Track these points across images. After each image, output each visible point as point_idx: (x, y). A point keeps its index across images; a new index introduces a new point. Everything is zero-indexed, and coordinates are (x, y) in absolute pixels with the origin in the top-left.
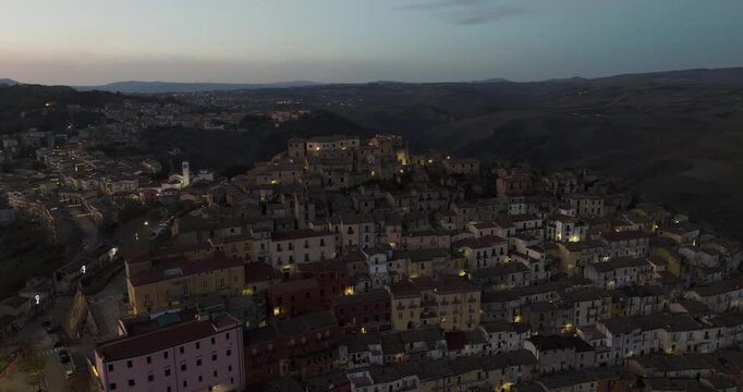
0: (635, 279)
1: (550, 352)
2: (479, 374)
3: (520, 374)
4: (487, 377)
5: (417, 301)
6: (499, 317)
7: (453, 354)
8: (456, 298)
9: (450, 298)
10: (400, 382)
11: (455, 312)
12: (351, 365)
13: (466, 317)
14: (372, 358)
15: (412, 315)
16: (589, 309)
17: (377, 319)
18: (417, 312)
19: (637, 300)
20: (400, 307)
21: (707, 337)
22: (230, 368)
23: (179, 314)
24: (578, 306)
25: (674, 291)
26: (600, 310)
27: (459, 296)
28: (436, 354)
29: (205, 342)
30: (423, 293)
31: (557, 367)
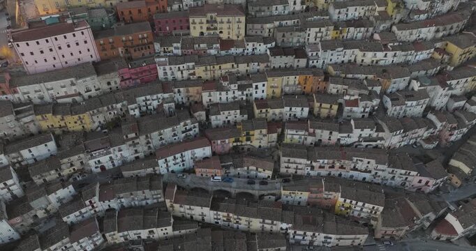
0: (362, 15)
1: (278, 57)
2: (233, 65)
3: (258, 67)
4: (238, 67)
5: (204, 20)
6: (259, 33)
7: (223, 53)
8: (229, 20)
9: (225, 19)
10: (185, 65)
11: (229, 28)
12: (162, 54)
13: (236, 31)
14: (176, 51)
15: (201, 27)
16: (317, 33)
17: (181, 29)
18: (205, 26)
19: (352, 29)
20: (194, 23)
21: (386, 56)
22: (89, 50)
23: (58, 18)
24: (310, 30)
25: (384, 25)
26: (324, 33)
27: (231, 18)
28: (213, 52)
29: (69, 35)
30: (209, 15)
31: (283, 66)
